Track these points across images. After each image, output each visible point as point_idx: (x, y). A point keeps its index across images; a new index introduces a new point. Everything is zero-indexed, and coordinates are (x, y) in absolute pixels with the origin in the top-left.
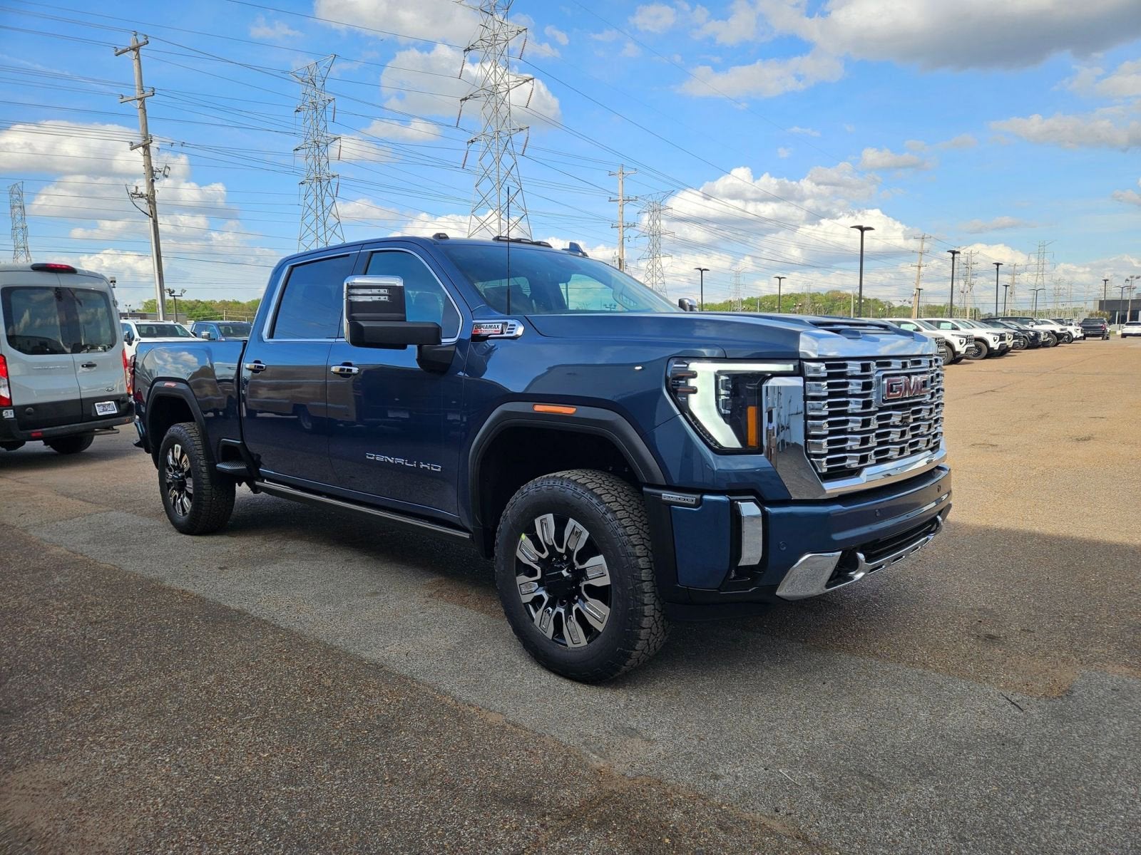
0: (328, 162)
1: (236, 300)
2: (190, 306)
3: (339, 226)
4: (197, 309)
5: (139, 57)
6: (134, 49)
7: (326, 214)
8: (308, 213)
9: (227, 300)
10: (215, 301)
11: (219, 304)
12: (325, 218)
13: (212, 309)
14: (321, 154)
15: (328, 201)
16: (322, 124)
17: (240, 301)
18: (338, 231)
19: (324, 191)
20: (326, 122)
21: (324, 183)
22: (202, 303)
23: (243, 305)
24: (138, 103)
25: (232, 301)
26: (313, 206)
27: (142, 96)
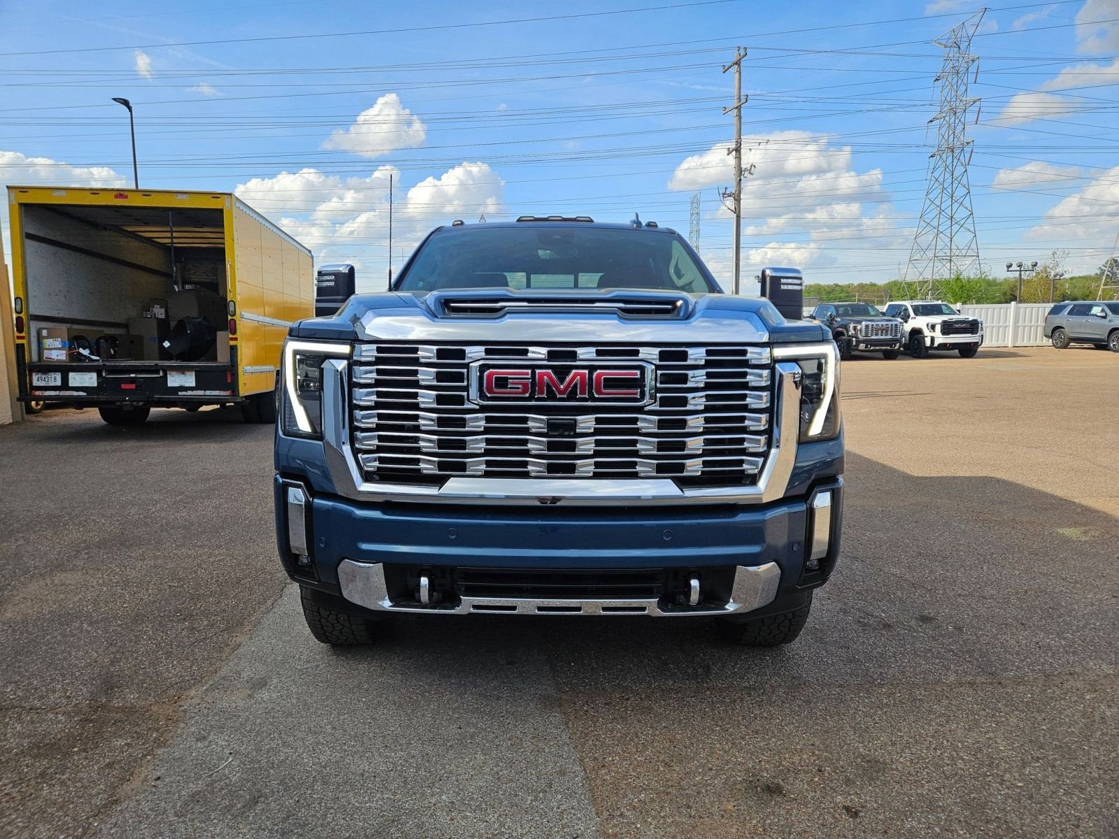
0: (964, 129)
1: (873, 282)
2: (828, 290)
3: (968, 197)
4: (834, 293)
5: (740, 69)
6: (736, 64)
7: (955, 185)
8: (934, 188)
9: (864, 283)
10: (853, 284)
11: (856, 287)
12: (954, 190)
13: (848, 293)
14: (957, 121)
15: (959, 171)
16: (963, 88)
17: (877, 283)
18: (967, 203)
19: (955, 161)
20: (966, 85)
21: (957, 151)
22: (840, 286)
23: (879, 287)
24: (736, 111)
25: (869, 283)
26: (941, 179)
27: (739, 104)
